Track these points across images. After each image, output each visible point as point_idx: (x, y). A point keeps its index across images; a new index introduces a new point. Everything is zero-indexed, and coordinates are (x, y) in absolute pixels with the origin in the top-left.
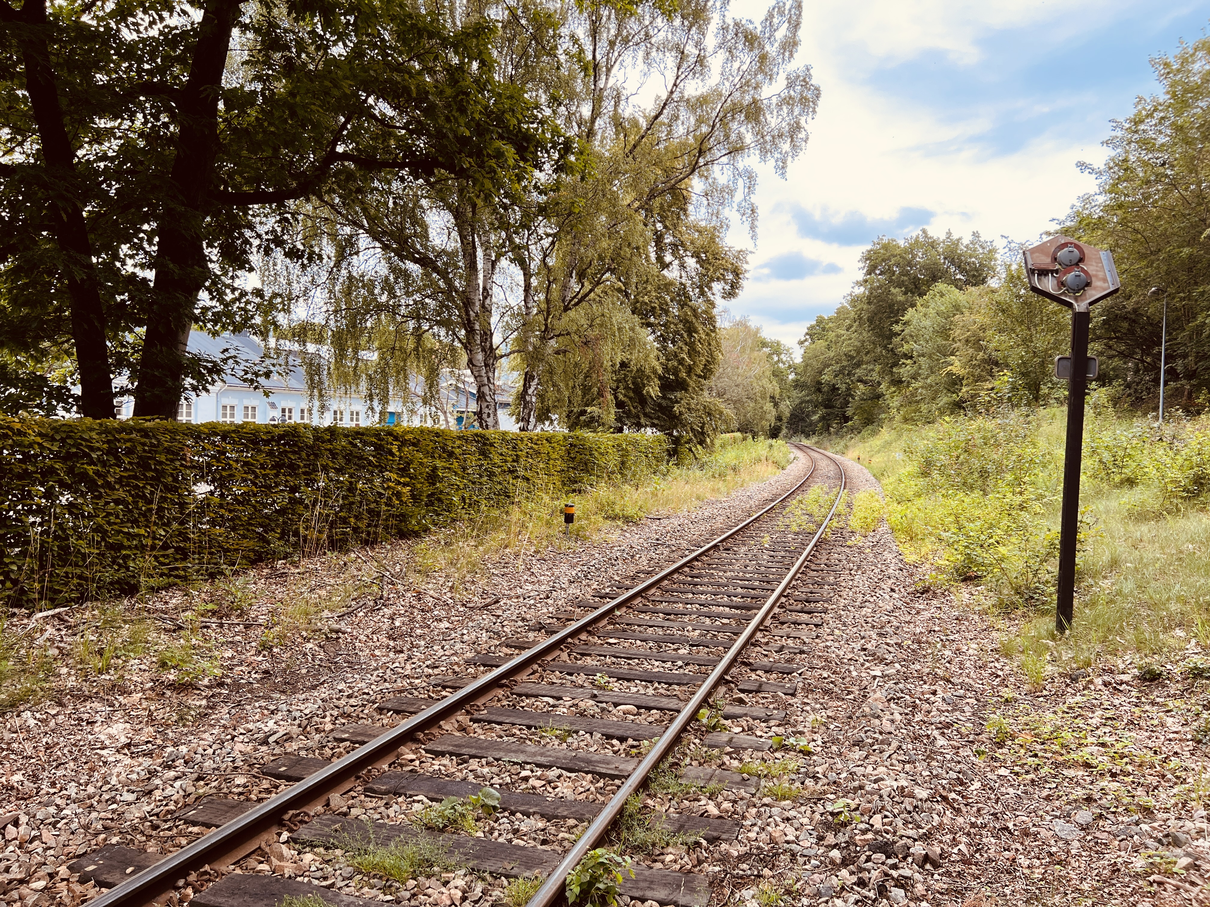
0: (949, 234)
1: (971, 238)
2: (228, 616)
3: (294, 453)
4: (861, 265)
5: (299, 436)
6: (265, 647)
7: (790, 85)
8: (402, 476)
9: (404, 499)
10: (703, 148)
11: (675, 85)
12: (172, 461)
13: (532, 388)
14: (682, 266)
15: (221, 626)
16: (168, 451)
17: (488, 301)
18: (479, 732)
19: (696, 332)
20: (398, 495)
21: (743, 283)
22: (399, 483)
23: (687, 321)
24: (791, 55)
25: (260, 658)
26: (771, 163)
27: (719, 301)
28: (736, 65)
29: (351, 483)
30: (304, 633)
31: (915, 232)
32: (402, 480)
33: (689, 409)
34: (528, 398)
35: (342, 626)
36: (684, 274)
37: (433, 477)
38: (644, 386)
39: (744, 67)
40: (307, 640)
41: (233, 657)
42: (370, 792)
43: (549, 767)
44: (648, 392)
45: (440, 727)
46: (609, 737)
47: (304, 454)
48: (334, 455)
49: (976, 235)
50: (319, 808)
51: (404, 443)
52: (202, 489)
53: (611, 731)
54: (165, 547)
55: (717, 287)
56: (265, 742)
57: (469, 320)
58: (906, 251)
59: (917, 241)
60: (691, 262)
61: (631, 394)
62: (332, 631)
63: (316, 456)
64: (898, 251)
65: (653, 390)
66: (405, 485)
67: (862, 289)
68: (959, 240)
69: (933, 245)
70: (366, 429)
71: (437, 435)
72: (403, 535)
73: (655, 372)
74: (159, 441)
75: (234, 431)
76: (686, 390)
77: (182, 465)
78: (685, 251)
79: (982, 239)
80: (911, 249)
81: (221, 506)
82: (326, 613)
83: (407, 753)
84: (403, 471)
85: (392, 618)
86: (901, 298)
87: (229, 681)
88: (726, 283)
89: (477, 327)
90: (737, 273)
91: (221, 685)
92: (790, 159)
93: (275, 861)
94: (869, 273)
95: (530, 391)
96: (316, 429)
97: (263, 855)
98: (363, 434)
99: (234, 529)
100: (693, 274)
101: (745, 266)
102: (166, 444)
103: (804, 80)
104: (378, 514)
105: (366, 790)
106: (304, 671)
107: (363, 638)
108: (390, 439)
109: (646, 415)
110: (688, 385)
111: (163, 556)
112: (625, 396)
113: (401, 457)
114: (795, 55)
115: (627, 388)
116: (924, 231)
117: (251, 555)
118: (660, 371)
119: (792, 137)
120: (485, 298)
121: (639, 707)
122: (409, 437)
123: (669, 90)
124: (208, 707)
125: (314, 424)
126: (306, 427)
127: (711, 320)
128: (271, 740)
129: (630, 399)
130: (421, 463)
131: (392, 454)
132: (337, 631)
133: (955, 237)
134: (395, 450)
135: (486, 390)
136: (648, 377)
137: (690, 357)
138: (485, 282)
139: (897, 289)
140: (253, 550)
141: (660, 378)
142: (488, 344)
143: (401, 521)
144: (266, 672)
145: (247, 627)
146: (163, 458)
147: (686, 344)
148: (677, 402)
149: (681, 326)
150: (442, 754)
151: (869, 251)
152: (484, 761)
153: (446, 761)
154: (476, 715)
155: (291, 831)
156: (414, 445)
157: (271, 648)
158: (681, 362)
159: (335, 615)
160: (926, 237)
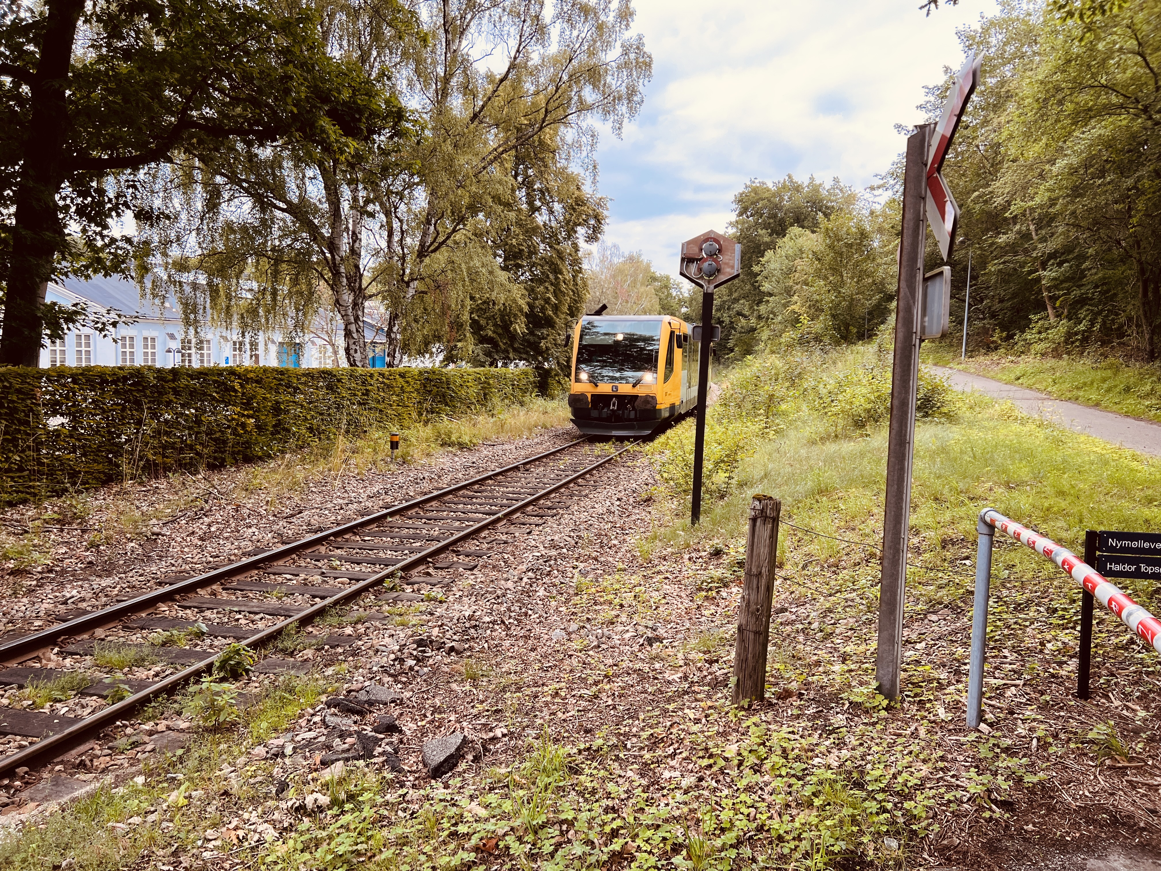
0: (812, 179)
1: (832, 183)
2: (70, 524)
3: (138, 391)
4: (734, 206)
5: (143, 377)
6: (93, 545)
7: (626, 53)
8: (246, 409)
9: (249, 429)
10: (549, 108)
11: (518, 51)
12: (23, 399)
13: (397, 327)
14: (551, 212)
15: (62, 530)
16: (19, 391)
17: (357, 245)
18: (224, 595)
19: (561, 273)
20: (243, 425)
21: (605, 228)
22: (243, 415)
23: (553, 263)
24: (627, 25)
25: (88, 553)
26: (609, 124)
27: (582, 244)
28: (575, 33)
29: (196, 416)
30: (128, 536)
31: (782, 178)
32: (246, 413)
33: (555, 345)
34: (393, 336)
35: (164, 531)
36: (552, 218)
37: (277, 409)
38: (511, 323)
39: (583, 35)
40: (130, 540)
41: (66, 553)
42: (125, 628)
43: (256, 613)
44: (515, 329)
45: (197, 593)
46: (314, 597)
47: (148, 392)
48: (176, 392)
49: (836, 180)
50: (86, 636)
51: (248, 380)
52: (55, 422)
53: (316, 593)
54: (21, 469)
55: (581, 231)
56: (65, 603)
57: (334, 263)
58: (774, 195)
59: (784, 187)
60: (557, 207)
61: (500, 331)
62: (153, 534)
63: (161, 394)
64: (766, 195)
65: (520, 327)
66: (249, 416)
67: (734, 230)
68: (820, 185)
69: (797, 188)
70: (209, 370)
71: (282, 373)
72: (249, 459)
73: (521, 310)
74: (10, 383)
75: (81, 374)
76: (553, 327)
77: (33, 403)
78: (551, 197)
79: (842, 184)
80: (778, 194)
81: (71, 436)
82: (154, 521)
83: (163, 607)
84: (247, 405)
85: (209, 526)
86: (767, 239)
87: (58, 569)
88: (589, 228)
89: (342, 270)
90: (598, 219)
91: (50, 571)
92: (626, 120)
93: (44, 662)
94: (741, 214)
95: (395, 329)
96: (159, 371)
97: (39, 659)
98: (206, 374)
99: (84, 455)
100: (562, 218)
101: (605, 213)
102: (17, 386)
103: (638, 48)
104: (225, 442)
105: (124, 627)
106: (121, 562)
107: (179, 539)
108: (232, 378)
109: (515, 350)
110: (555, 323)
111: (19, 477)
112: (494, 332)
113: (243, 394)
114: (632, 24)
115: (495, 325)
116: (790, 177)
117: (102, 476)
118: (526, 309)
119: (628, 99)
120: (354, 242)
121: (350, 579)
122: (252, 375)
123: (513, 55)
124: (37, 586)
125: (158, 365)
126: (150, 368)
127: (576, 262)
128: (69, 601)
129: (499, 335)
130: (264, 398)
131: (236, 391)
132: (158, 534)
133: (817, 182)
134: (237, 387)
135: (353, 328)
136: (515, 315)
137: (556, 296)
138: (354, 225)
139: (764, 231)
140: (104, 473)
141: (527, 316)
142: (357, 284)
143: (246, 448)
144: (90, 563)
145: (84, 531)
146: (15, 398)
147: (552, 284)
148: (544, 338)
149: (547, 267)
150: (189, 608)
151: (741, 194)
152: (215, 611)
153: (188, 611)
154: (228, 586)
155: (61, 647)
156: (257, 382)
157: (98, 546)
158: (547, 301)
159: (161, 522)
160: (791, 181)
